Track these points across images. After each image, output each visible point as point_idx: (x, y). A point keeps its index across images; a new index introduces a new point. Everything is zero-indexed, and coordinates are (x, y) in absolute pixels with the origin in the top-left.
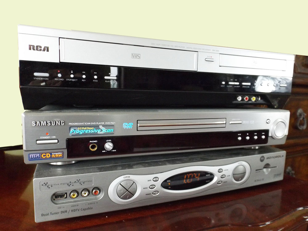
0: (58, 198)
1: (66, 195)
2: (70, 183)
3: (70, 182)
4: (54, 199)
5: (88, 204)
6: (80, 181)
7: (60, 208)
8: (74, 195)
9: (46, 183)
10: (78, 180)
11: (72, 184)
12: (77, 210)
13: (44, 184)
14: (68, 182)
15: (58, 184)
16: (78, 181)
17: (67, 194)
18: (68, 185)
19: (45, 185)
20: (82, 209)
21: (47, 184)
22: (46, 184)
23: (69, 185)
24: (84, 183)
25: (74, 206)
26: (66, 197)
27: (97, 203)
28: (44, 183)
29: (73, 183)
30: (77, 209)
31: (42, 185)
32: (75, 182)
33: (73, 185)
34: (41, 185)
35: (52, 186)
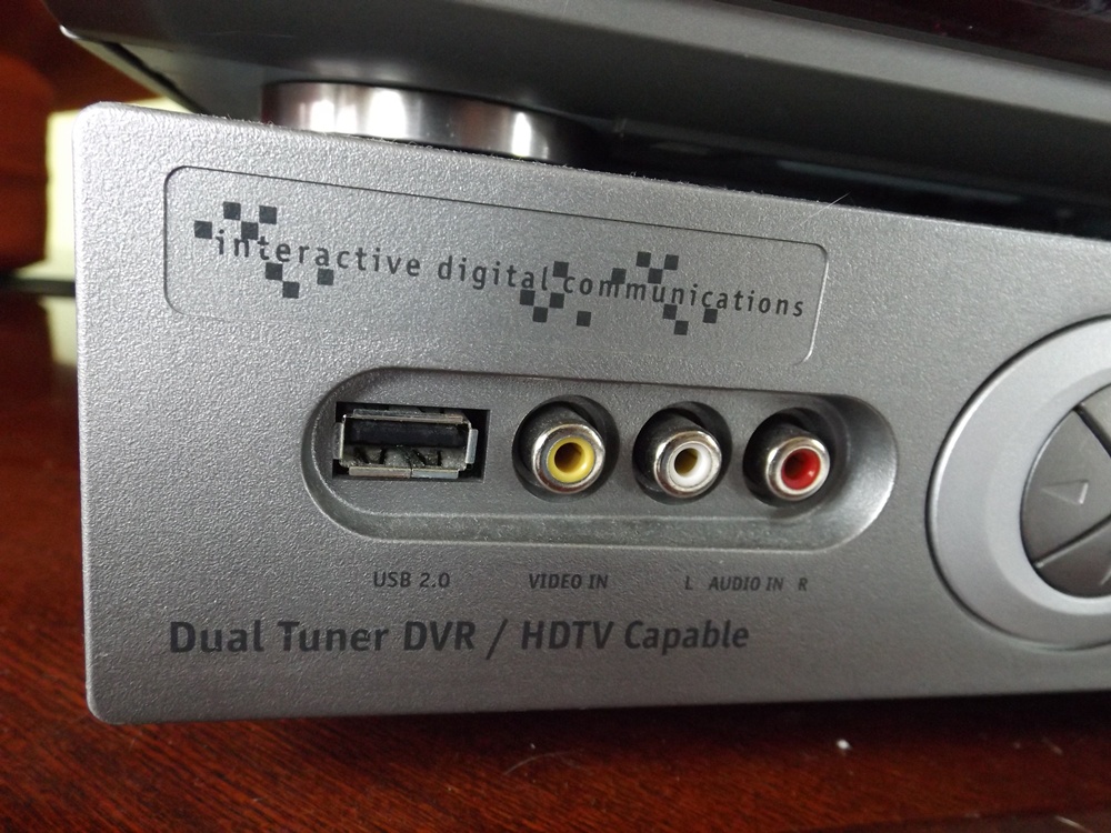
0: (382, 461)
1: (472, 434)
2: (556, 285)
3: (561, 269)
4: (340, 471)
5: (714, 583)
6: (670, 279)
7: (405, 582)
8: (567, 456)
9: (250, 214)
10: (657, 262)
11: (574, 302)
12: (588, 632)
13: (219, 222)
14: (536, 261)
15: (407, 254)
16: (655, 276)
17: (492, 429)
18: (527, 298)
19: (233, 230)
20: (639, 635)
21: (265, 230)
22: (249, 231)
23: (542, 299)
24: (710, 316)
25: (557, 581)
26: (474, 472)
27: (802, 584)
28: (232, 211)
29: (586, 286)
30: (581, 625)
31: (203, 230)
32: (618, 276)
33: (584, 319)
34: (184, 231)
35: (326, 278)
